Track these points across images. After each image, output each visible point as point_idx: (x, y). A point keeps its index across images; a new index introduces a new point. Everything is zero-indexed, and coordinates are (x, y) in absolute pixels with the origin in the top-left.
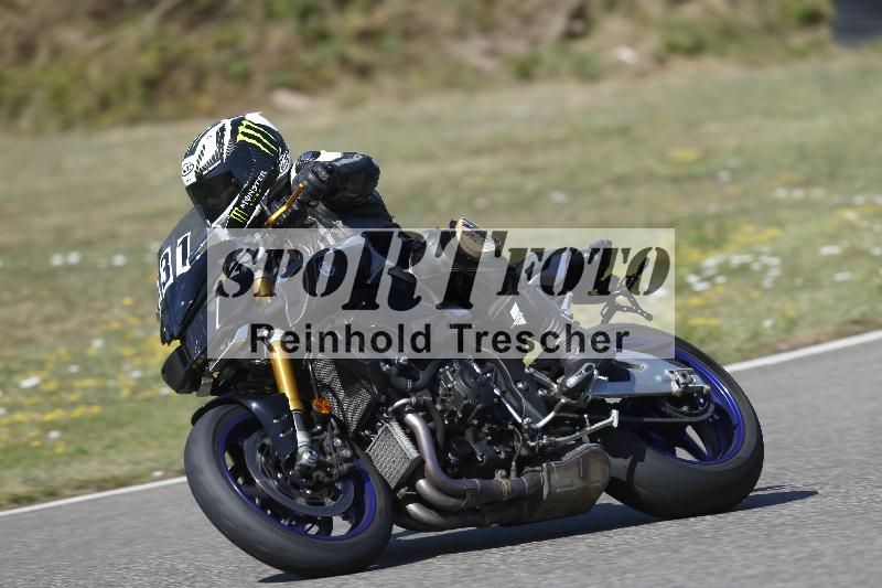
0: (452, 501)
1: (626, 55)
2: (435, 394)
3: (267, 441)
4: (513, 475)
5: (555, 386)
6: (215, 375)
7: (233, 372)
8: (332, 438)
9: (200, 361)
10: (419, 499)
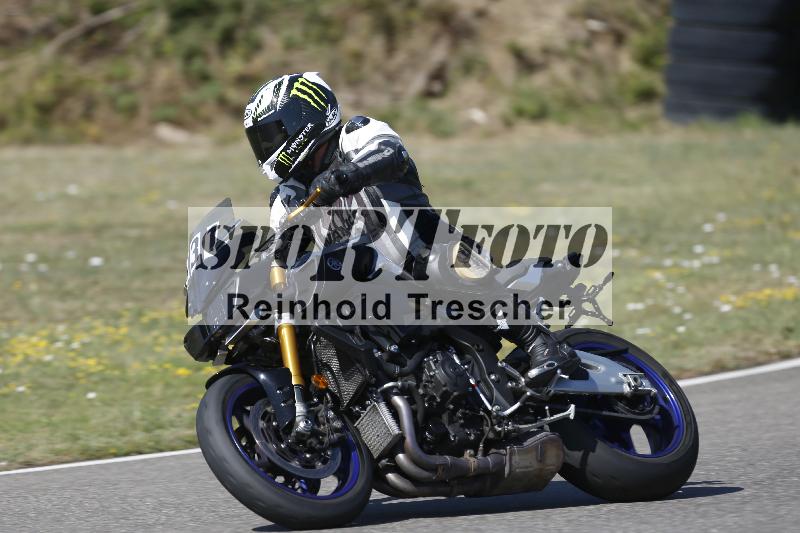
0: (425, 474)
1: (478, 115)
2: (419, 380)
3: (269, 409)
4: (480, 456)
5: (523, 380)
6: (230, 347)
7: (246, 346)
8: (327, 410)
9: (217, 335)
10: (397, 469)
